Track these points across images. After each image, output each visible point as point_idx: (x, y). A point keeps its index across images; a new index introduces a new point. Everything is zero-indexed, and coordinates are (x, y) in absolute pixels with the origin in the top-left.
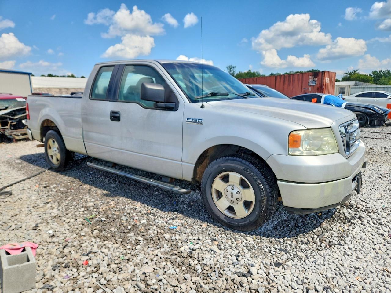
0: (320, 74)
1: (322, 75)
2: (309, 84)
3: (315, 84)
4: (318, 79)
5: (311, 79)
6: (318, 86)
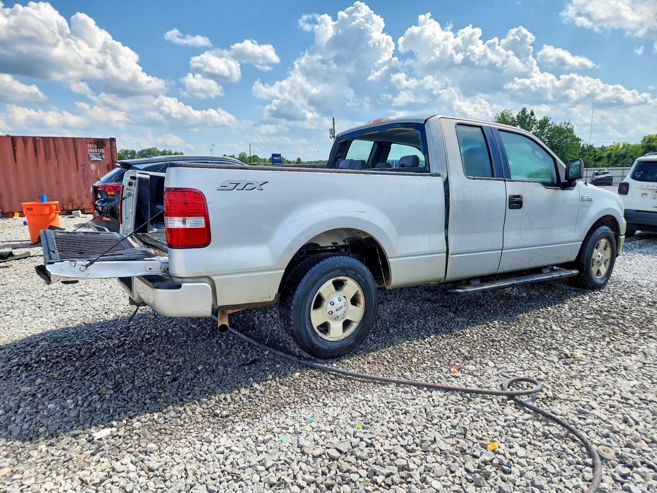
0: (108, 144)
1: (111, 144)
2: (90, 158)
3: (102, 158)
4: (106, 150)
5: (91, 150)
6: (108, 162)
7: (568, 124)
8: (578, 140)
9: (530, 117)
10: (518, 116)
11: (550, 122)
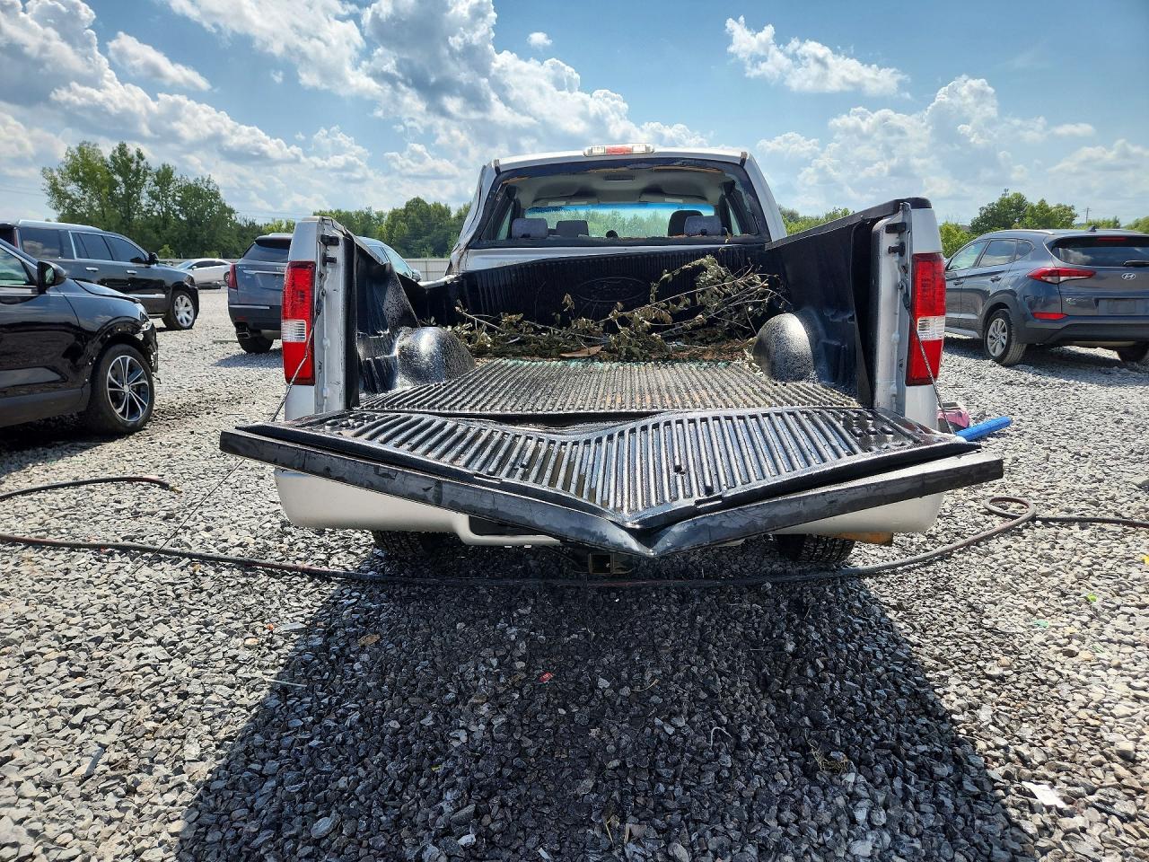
7: (209, 182)
8: (231, 211)
9: (138, 163)
10: (113, 158)
11: (176, 175)
